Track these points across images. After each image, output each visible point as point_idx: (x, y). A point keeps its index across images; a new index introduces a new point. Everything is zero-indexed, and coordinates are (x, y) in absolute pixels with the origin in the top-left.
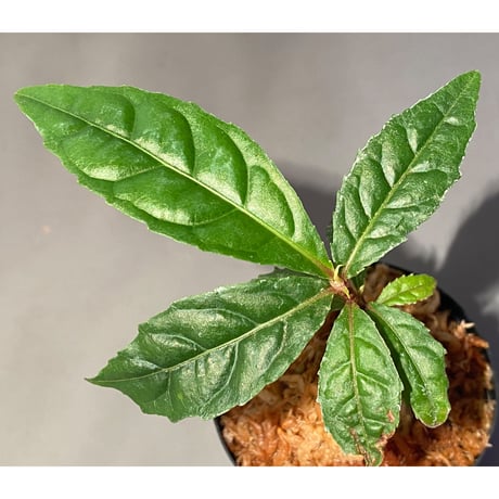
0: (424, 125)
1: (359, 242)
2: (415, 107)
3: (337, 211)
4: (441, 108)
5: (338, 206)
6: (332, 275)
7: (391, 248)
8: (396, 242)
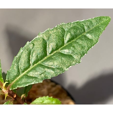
0: (75, 33)
1: (22, 75)
2: (74, 23)
3: (17, 57)
4: (86, 28)
5: (18, 54)
6: (2, 85)
7: (33, 83)
8: (37, 81)
